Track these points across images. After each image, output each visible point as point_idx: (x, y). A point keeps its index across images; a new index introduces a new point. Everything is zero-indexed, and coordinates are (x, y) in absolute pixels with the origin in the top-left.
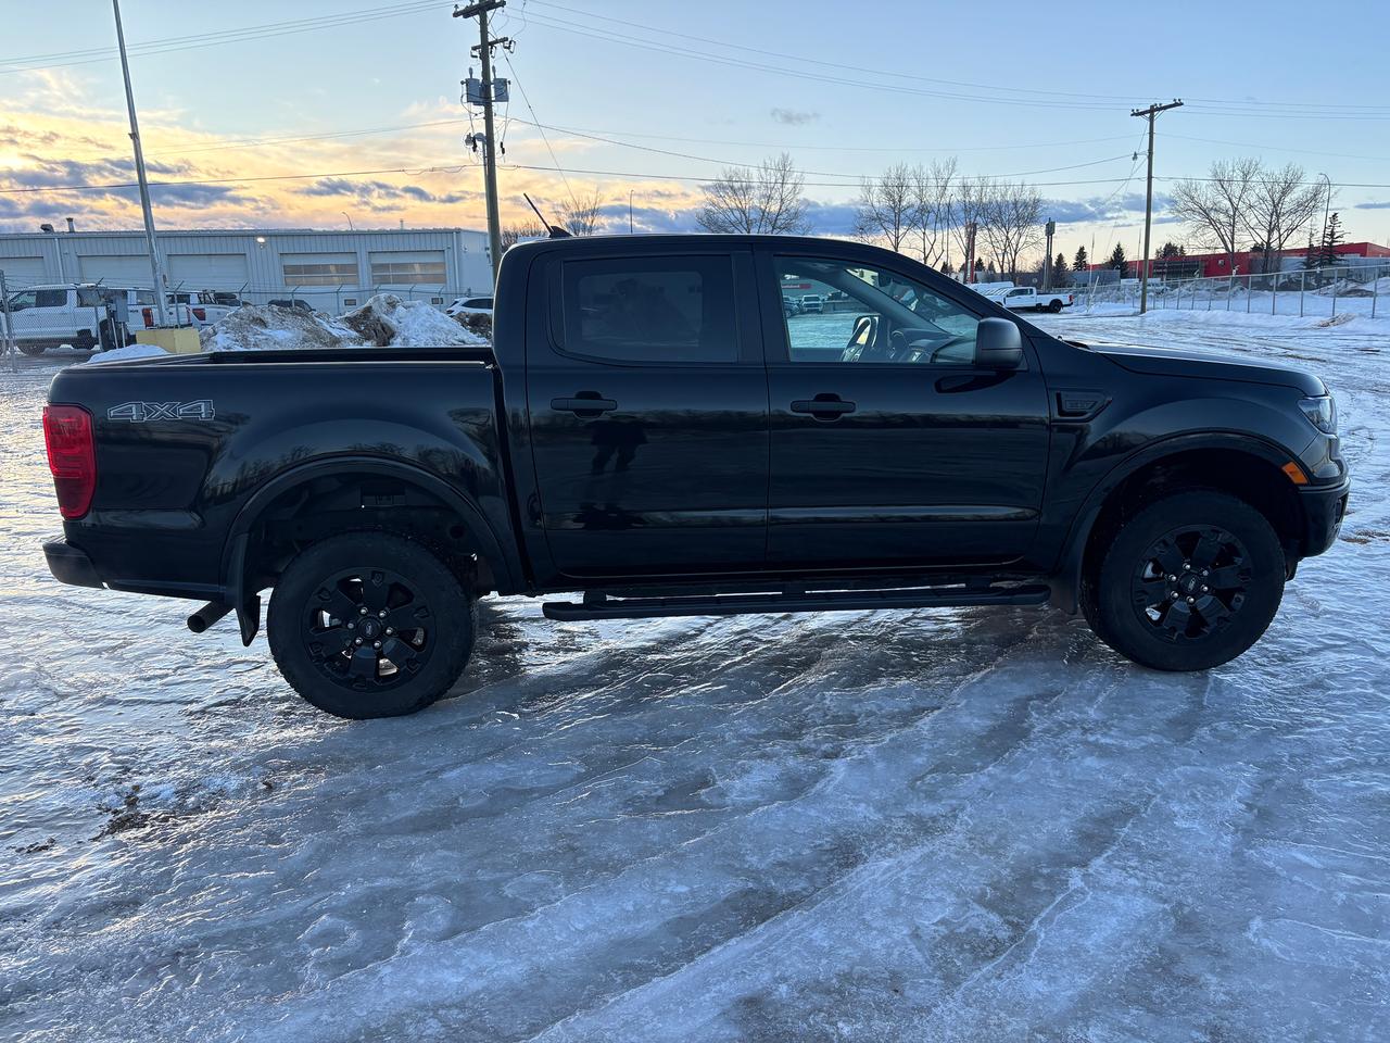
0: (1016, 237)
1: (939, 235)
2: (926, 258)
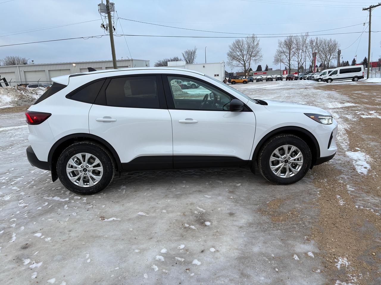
1: (303, 57)
2: (298, 64)
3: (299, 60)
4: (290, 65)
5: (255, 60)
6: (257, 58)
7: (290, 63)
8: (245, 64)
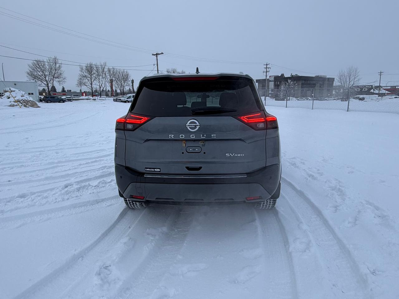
0: (123, 83)
1: (103, 82)
2: (100, 88)
3: (101, 85)
4: (92, 88)
5: (59, 81)
6: (60, 80)
7: (93, 87)
8: (48, 85)
